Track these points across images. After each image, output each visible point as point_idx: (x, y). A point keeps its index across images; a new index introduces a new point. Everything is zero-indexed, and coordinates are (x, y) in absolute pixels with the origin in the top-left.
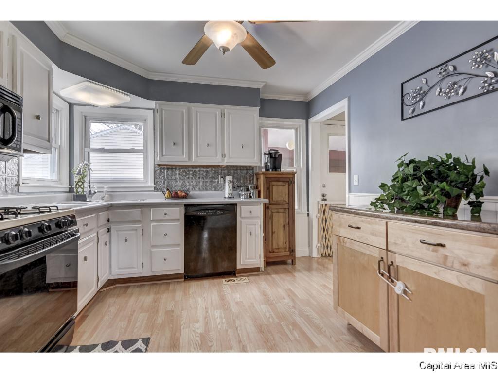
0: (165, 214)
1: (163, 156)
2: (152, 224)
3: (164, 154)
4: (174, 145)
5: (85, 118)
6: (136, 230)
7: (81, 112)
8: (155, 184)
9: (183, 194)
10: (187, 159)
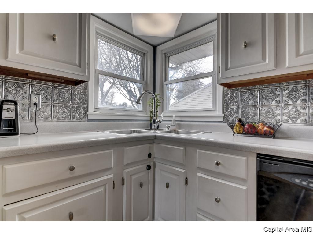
0: (217, 164)
1: (227, 69)
2: (198, 174)
3: (229, 66)
4: (245, 46)
5: (165, 55)
6: (179, 176)
7: (162, 51)
8: (223, 112)
9: (265, 128)
10: (272, 66)
